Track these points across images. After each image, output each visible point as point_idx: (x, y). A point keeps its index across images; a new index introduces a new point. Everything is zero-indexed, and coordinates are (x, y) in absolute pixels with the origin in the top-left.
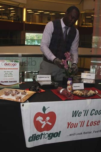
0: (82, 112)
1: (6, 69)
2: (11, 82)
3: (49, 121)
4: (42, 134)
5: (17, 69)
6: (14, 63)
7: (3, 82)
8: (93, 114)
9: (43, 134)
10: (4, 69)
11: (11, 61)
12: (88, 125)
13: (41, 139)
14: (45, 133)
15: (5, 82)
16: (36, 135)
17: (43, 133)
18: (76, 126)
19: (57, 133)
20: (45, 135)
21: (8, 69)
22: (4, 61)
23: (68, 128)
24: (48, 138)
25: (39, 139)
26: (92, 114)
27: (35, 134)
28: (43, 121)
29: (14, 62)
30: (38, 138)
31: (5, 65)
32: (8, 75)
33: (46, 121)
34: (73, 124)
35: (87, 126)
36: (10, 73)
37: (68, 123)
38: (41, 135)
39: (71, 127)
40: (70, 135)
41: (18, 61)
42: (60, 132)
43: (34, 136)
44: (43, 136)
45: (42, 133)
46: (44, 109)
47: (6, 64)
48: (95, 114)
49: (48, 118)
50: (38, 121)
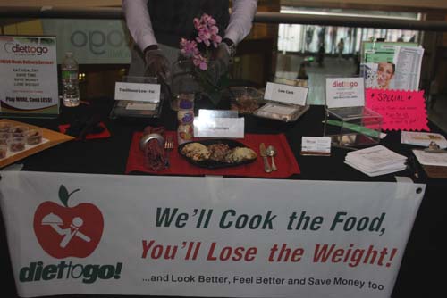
0: (191, 213)
1: (19, 62)
2: (34, 100)
3: (81, 229)
4: (63, 265)
5: (51, 63)
6: (39, 45)
7: (12, 100)
8: (230, 223)
9: (66, 266)
10: (13, 62)
11: (32, 40)
12: (213, 256)
13: (60, 277)
14: (73, 264)
15: (18, 99)
16: (44, 266)
17: (67, 263)
18: (170, 255)
19: (111, 267)
20: (74, 267)
21: (24, 62)
22: (11, 40)
23: (144, 256)
24: (83, 277)
25: (53, 277)
26: (226, 224)
27: (41, 263)
28: (62, 227)
29: (39, 41)
30: (49, 275)
31: (15, 49)
32: (27, 80)
33: (73, 230)
34: (161, 247)
35: (210, 258)
36: (32, 75)
37: (144, 242)
38: (59, 266)
39: (153, 256)
40: (154, 279)
41: (52, 41)
42: (120, 265)
43: (37, 266)
44: (66, 270)
45: (63, 263)
46: (64, 194)
47: (18, 49)
48: (237, 226)
49: (78, 222)
50: (49, 227)
